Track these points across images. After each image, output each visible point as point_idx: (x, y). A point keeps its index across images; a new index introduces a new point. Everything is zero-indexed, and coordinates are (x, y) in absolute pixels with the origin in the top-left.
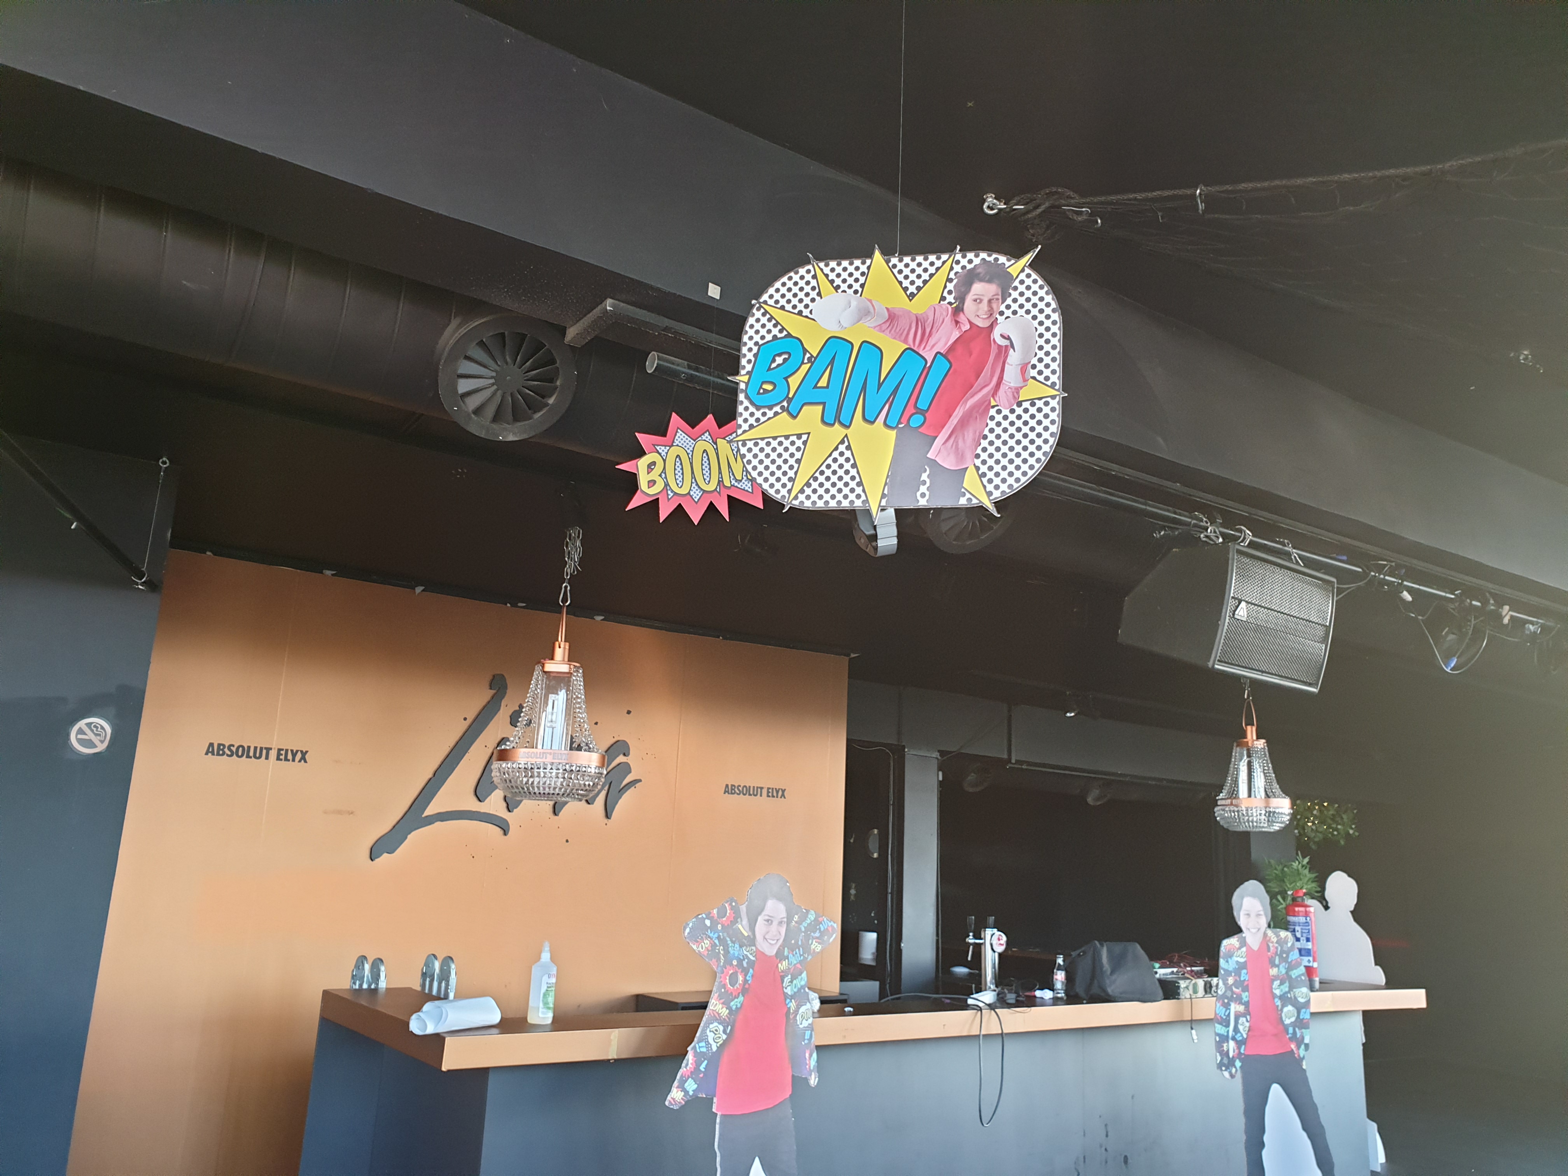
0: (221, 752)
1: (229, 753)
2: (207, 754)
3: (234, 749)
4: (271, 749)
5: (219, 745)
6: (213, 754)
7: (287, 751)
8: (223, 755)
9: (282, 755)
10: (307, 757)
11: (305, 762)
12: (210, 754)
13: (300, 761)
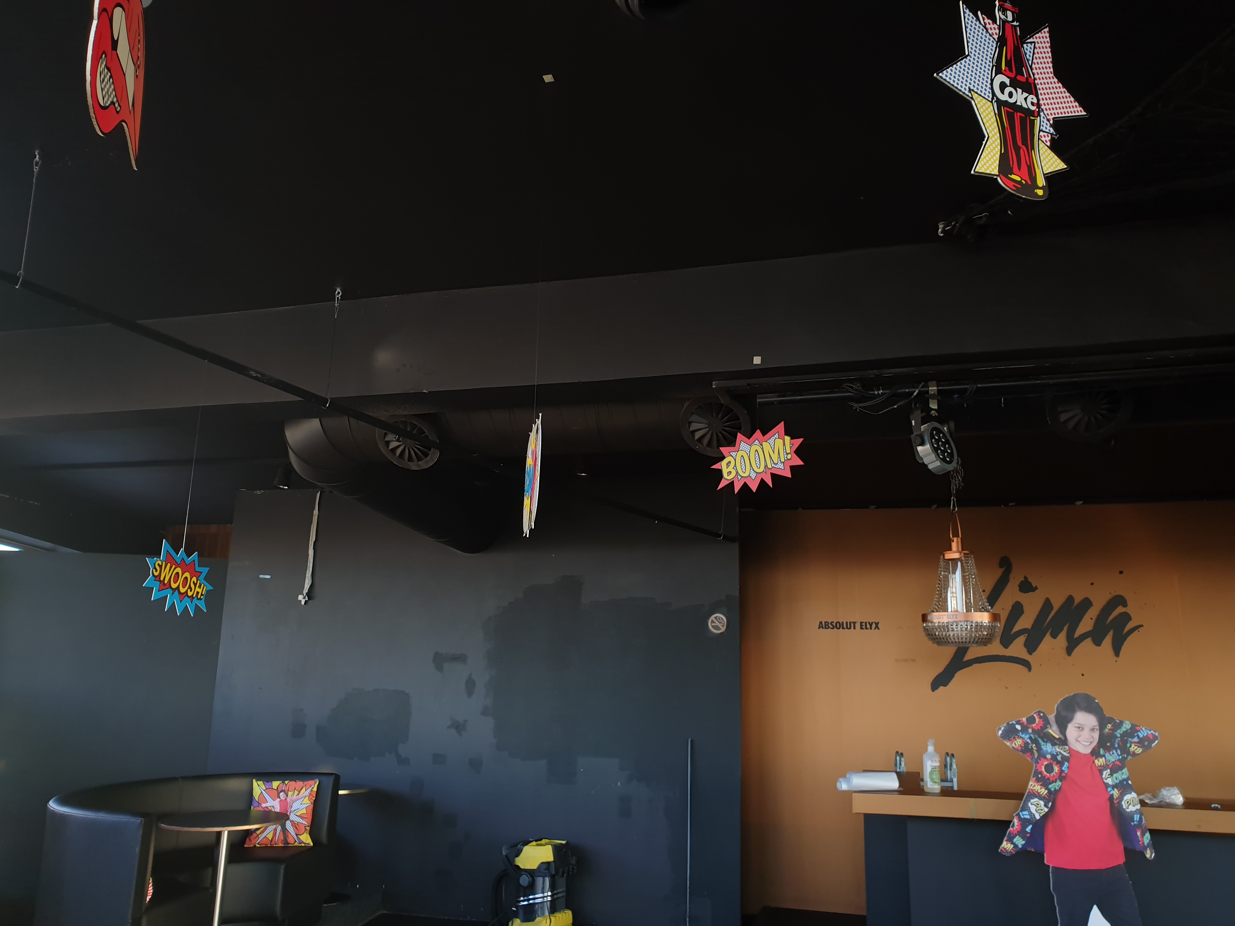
0: (827, 627)
1: (831, 627)
2: (819, 628)
3: (834, 624)
4: (856, 622)
5: (825, 622)
6: (823, 628)
7: (866, 623)
8: (828, 628)
9: (863, 626)
10: (879, 626)
11: (879, 629)
12: (821, 628)
13: (875, 629)
